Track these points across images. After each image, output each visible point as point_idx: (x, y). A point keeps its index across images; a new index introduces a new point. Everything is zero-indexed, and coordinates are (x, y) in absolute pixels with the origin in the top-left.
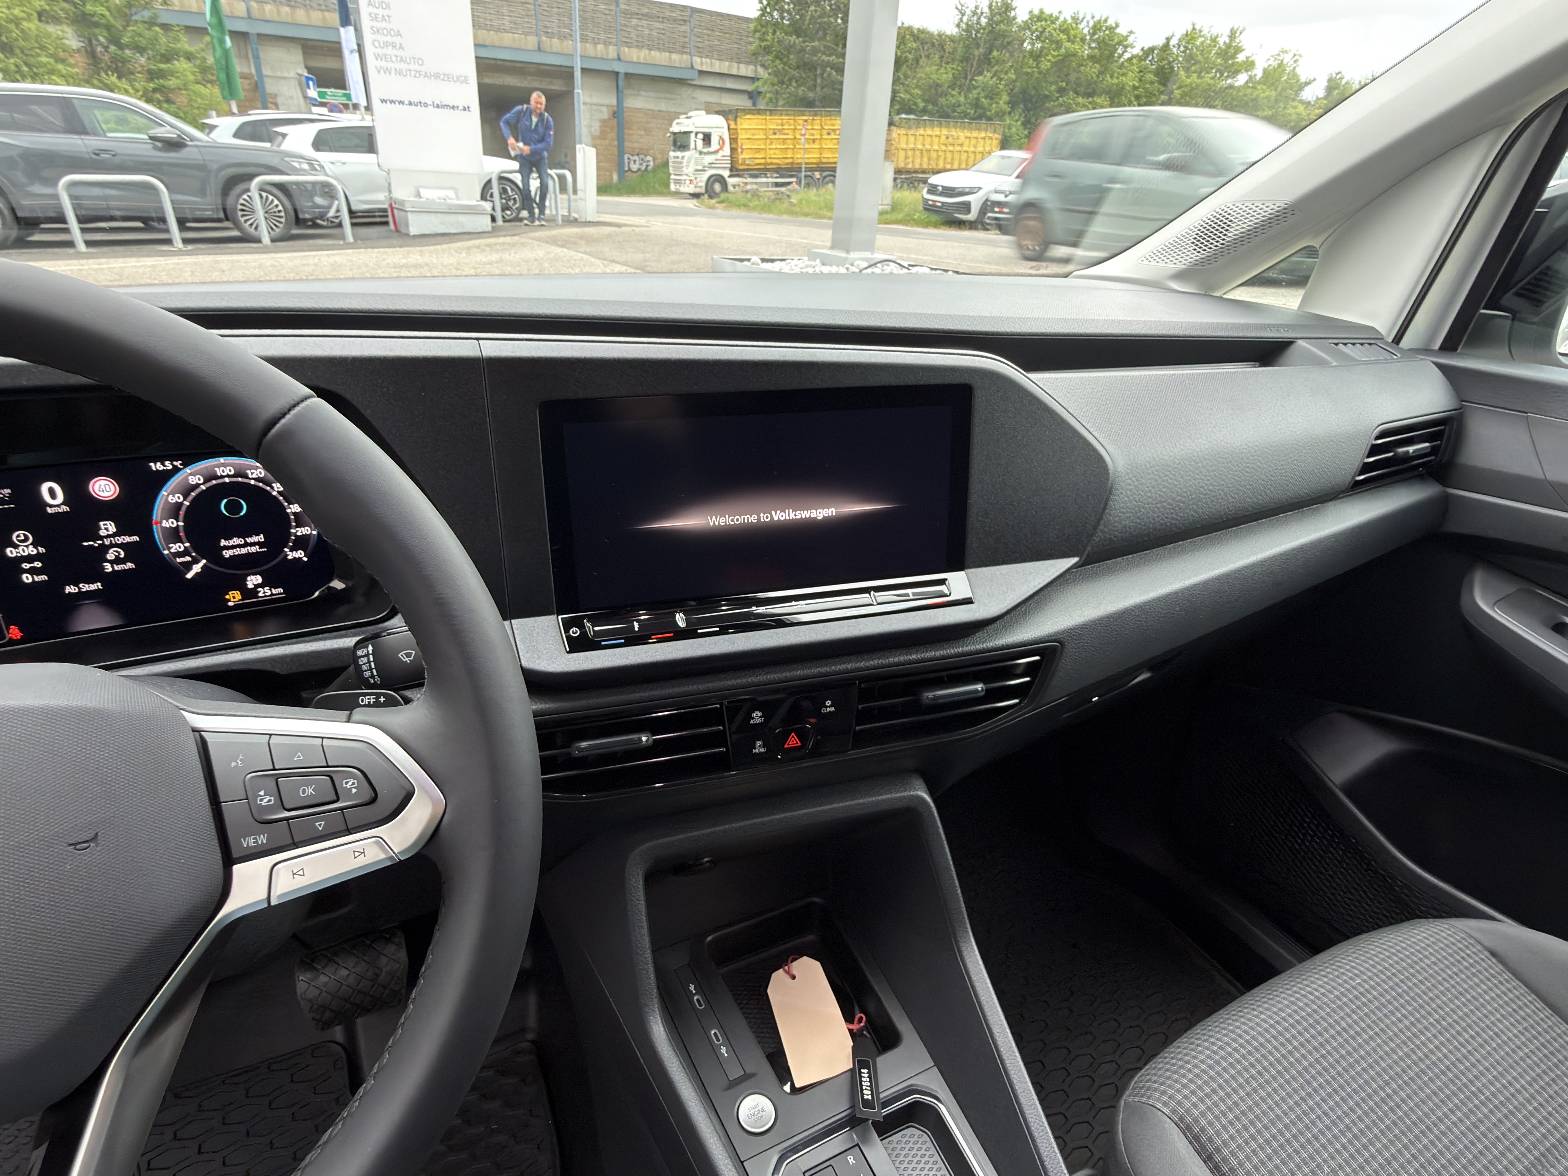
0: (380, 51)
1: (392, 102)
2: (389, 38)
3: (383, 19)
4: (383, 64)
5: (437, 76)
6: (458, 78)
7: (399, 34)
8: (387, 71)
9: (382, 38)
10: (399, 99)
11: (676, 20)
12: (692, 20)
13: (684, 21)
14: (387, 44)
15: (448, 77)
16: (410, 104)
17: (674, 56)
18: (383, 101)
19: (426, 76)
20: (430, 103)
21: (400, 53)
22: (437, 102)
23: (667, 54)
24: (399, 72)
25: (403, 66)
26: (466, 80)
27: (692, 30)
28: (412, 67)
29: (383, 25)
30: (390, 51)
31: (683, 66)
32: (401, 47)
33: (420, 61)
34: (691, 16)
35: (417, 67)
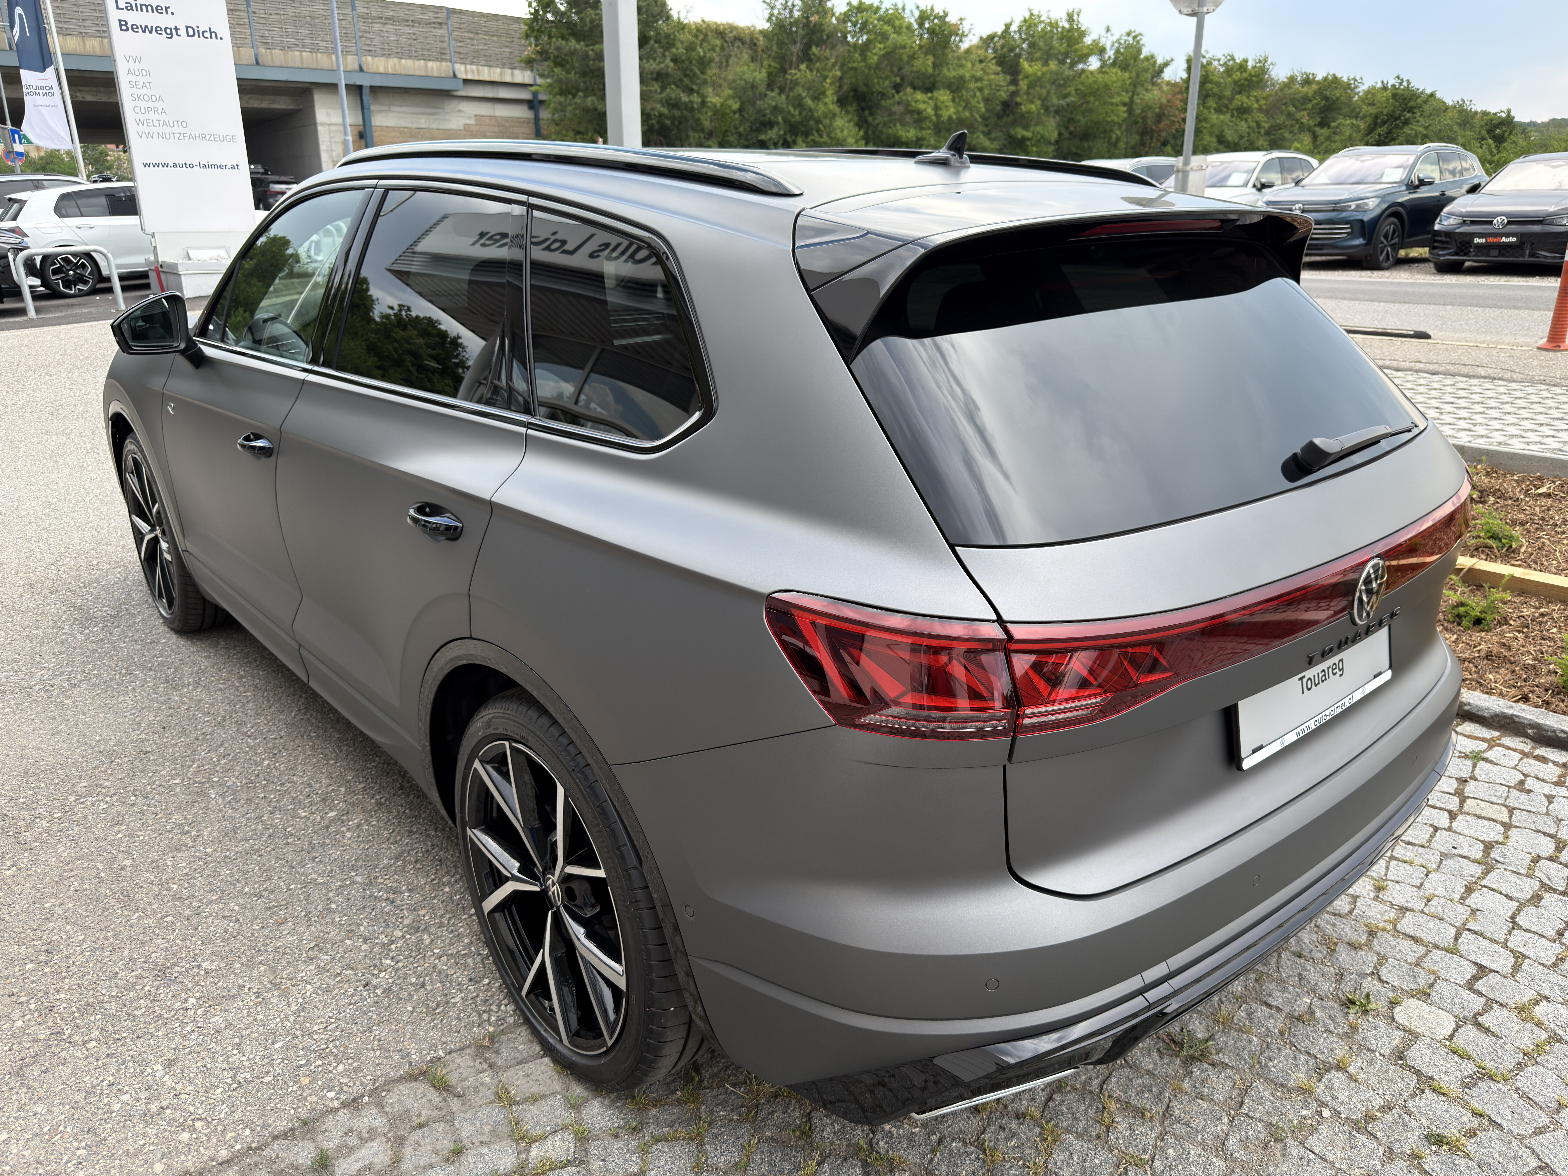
0: (141, 116)
1: (155, 165)
2: (150, 104)
3: (144, 85)
4: (146, 129)
5: (202, 137)
6: (225, 138)
8: (150, 135)
9: (140, 104)
10: (163, 162)
11: (430, 23)
12: (449, 22)
13: (440, 24)
14: (148, 110)
15: (214, 137)
16: (175, 166)
17: (430, 64)
18: (146, 166)
19: (190, 137)
20: (195, 163)
21: (163, 117)
22: (203, 162)
23: (422, 62)
24: (162, 136)
25: (166, 130)
26: (233, 139)
27: (450, 34)
28: (175, 129)
29: (144, 91)
30: (151, 116)
31: (443, 75)
32: (163, 111)
33: (184, 124)
34: (448, 18)
35: (181, 130)
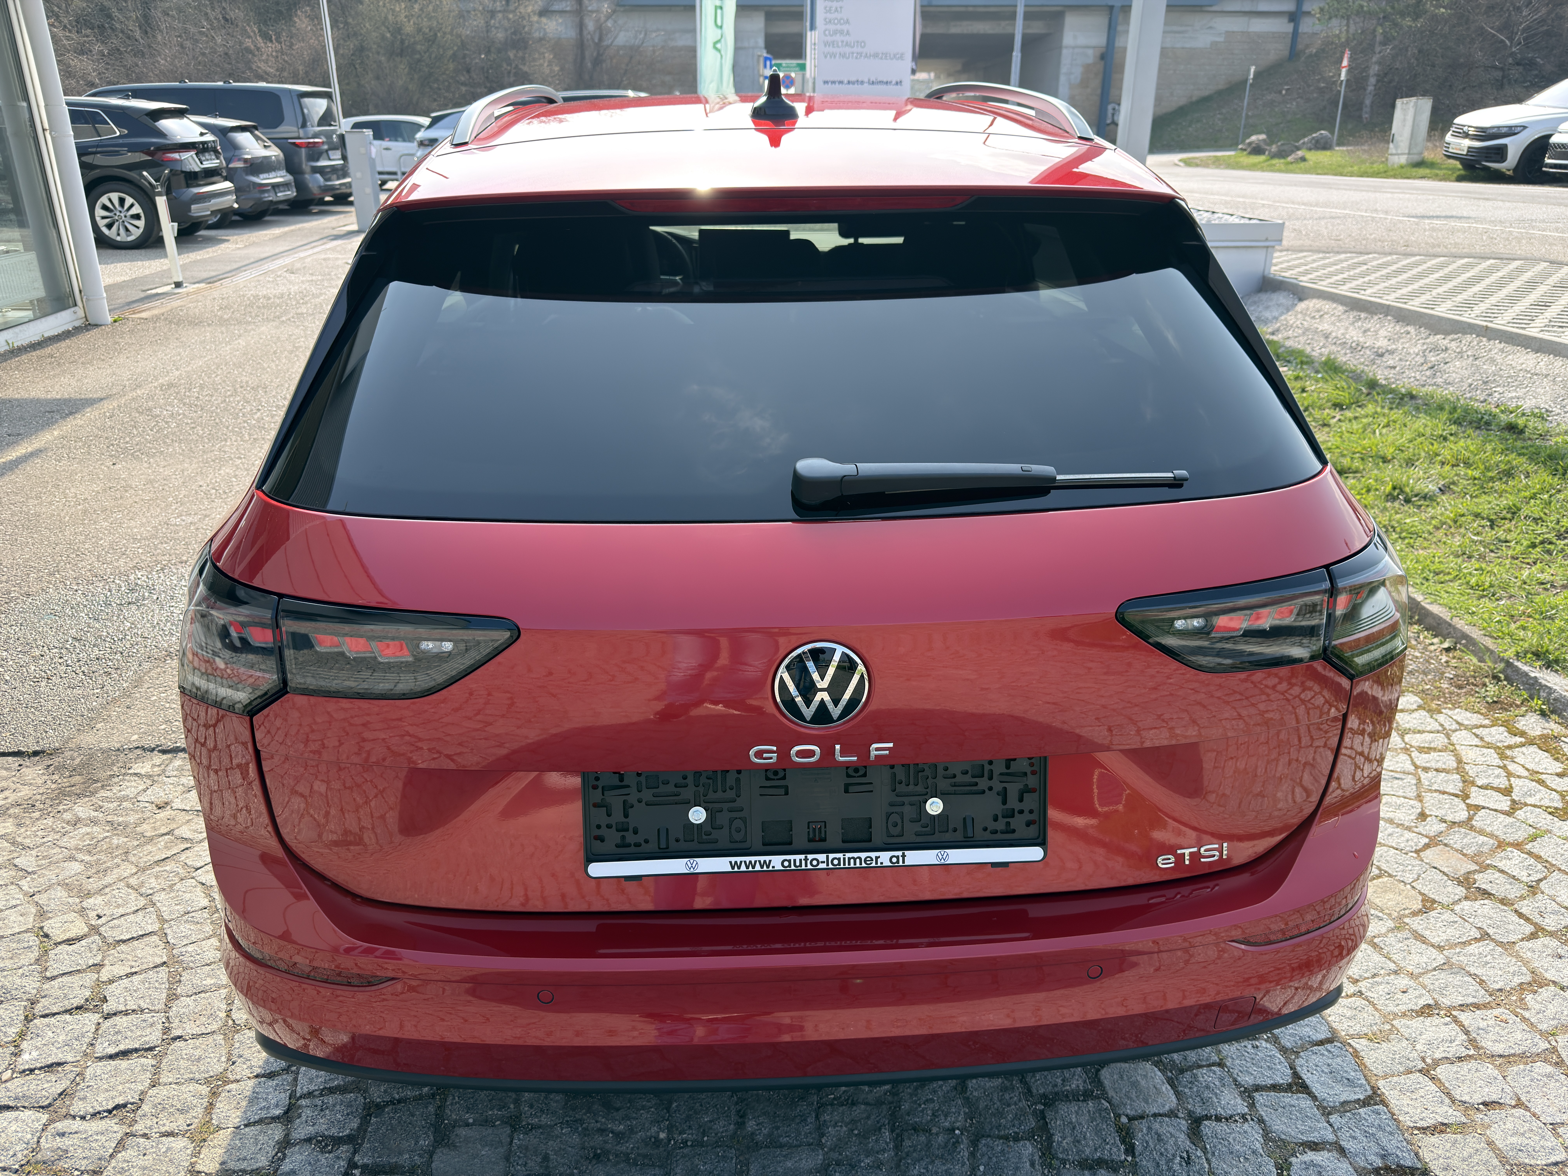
0: (830, 39)
1: (833, 82)
2: (839, 27)
3: (836, 10)
4: (831, 49)
5: (876, 55)
6: (895, 56)
7: (847, 22)
8: (833, 55)
9: (832, 27)
10: (839, 79)
14: (835, 32)
15: (885, 56)
16: (849, 82)
18: (826, 82)
19: (866, 56)
20: (866, 80)
21: (847, 38)
22: (873, 79)
24: (843, 56)
25: (848, 50)
26: (901, 57)
28: (855, 49)
29: (836, 15)
30: (838, 38)
32: (848, 33)
33: (862, 44)
35: (860, 50)
